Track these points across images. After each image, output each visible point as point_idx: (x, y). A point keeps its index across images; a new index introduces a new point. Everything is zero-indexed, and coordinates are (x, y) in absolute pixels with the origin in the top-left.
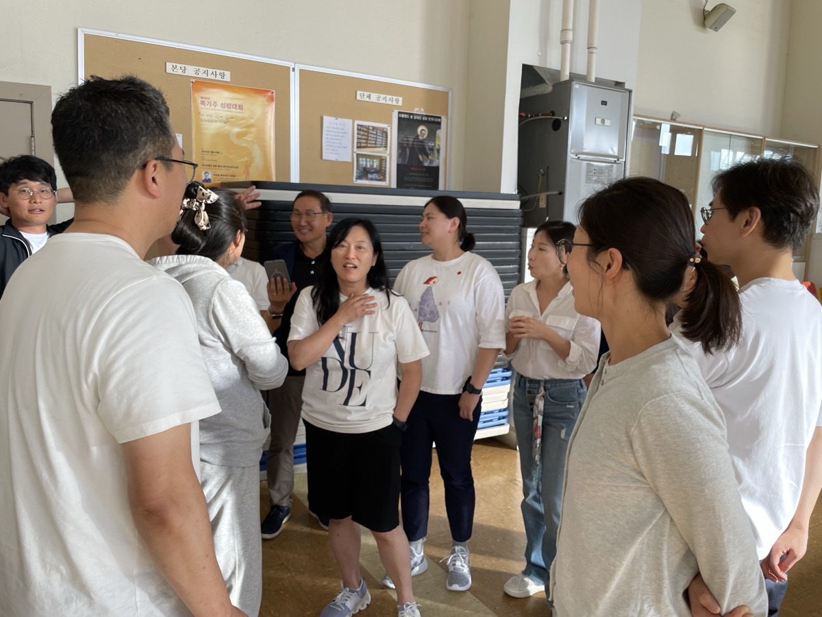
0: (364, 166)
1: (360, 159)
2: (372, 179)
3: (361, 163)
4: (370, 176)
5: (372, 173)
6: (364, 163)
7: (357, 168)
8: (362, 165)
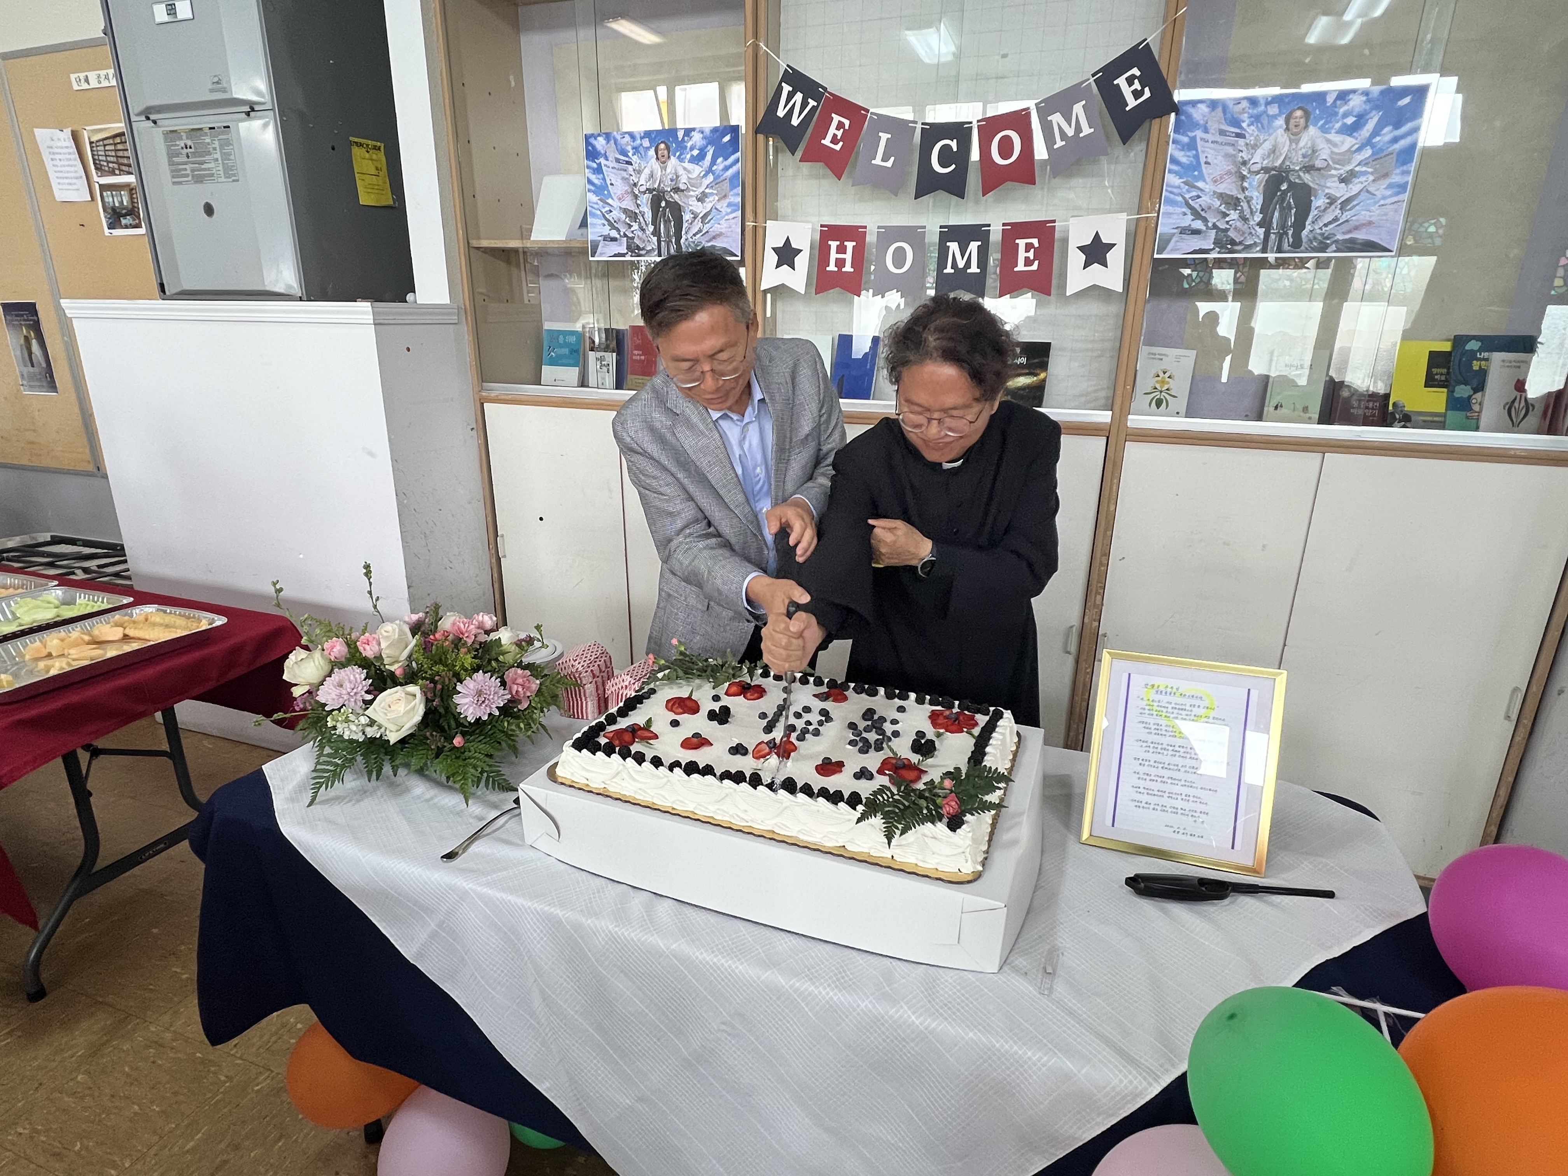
0: (111, 204)
1: (105, 194)
2: (126, 227)
3: (106, 200)
4: (124, 221)
5: (125, 216)
6: (111, 199)
7: (104, 211)
8: (109, 203)
